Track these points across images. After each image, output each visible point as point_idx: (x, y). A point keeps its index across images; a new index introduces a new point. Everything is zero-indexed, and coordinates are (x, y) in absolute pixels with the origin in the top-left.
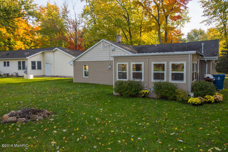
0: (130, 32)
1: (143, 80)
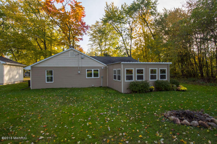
0: (45, 43)
1: (144, 80)
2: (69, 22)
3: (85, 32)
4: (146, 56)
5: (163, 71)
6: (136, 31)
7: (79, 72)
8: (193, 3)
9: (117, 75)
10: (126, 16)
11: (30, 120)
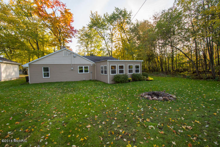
0: (37, 44)
1: (124, 74)
2: (59, 26)
3: (73, 35)
4: (123, 56)
5: (137, 67)
6: (116, 36)
7: (72, 68)
8: (157, 17)
9: (104, 70)
10: (108, 23)
11: (40, 105)
